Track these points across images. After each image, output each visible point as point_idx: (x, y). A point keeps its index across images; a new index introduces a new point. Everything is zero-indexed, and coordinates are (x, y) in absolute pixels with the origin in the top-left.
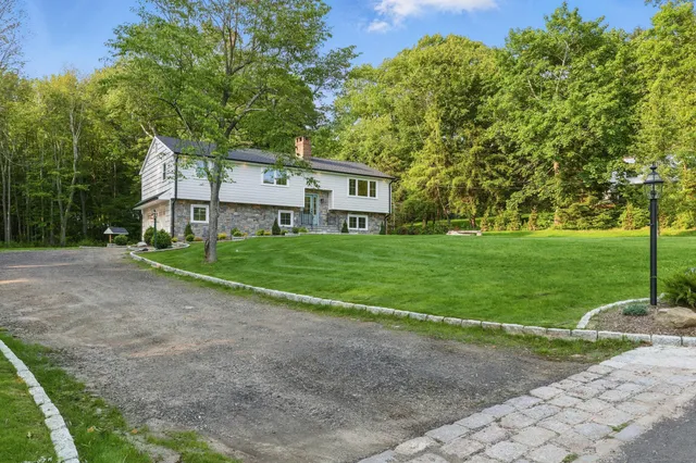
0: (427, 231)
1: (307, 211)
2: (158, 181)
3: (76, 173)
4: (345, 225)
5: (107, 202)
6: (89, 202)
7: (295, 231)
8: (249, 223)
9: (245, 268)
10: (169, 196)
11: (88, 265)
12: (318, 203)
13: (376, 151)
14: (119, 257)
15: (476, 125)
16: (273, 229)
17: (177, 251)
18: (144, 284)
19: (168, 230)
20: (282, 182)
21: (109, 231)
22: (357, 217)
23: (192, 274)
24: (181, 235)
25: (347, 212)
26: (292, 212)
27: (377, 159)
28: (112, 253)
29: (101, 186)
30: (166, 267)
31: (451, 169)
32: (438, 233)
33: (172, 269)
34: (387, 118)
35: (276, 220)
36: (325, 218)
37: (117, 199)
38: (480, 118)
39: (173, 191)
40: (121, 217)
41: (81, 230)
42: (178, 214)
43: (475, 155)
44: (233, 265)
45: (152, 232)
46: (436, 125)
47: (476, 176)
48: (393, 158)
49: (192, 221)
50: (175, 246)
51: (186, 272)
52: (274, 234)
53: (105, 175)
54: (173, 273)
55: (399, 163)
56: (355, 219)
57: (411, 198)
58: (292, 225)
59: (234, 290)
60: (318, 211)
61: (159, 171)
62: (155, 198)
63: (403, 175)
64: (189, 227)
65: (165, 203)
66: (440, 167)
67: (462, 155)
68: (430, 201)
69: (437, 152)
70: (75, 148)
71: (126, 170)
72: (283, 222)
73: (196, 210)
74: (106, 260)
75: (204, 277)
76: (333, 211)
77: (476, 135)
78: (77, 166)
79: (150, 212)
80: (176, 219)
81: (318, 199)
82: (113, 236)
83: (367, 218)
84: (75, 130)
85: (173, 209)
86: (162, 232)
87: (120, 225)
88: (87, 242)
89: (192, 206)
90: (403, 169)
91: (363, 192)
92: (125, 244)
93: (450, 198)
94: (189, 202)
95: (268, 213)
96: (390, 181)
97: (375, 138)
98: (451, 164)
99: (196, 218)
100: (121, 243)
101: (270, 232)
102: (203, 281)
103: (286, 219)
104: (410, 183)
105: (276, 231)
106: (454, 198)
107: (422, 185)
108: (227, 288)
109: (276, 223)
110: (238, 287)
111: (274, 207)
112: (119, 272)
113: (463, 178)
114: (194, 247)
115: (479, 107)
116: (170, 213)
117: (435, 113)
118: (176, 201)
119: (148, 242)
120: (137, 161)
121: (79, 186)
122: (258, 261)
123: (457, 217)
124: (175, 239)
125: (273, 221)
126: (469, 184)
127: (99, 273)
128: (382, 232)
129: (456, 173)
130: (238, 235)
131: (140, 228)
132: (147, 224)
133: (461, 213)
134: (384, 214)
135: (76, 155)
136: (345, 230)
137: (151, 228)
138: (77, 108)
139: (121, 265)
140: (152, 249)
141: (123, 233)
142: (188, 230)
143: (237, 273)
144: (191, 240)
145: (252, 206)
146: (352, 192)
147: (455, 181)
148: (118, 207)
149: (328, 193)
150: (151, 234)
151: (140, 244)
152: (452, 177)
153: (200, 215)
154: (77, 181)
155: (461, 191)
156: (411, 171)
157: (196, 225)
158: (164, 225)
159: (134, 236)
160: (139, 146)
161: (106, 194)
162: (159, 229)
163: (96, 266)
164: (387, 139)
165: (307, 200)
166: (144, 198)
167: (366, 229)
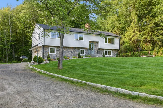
0: (132, 56)
1: (90, 49)
2: (38, 40)
3: (11, 39)
4: (104, 54)
5: (21, 48)
6: (15, 48)
7: (86, 56)
8: (70, 54)
9: (76, 72)
10: (42, 44)
11: (13, 70)
12: (94, 46)
13: (112, 28)
14: (24, 67)
15: (151, 17)
16: (78, 56)
17: (46, 64)
18: (35, 79)
19: (42, 57)
20: (81, 38)
21: (21, 58)
22: (108, 51)
23: (54, 74)
24: (46, 58)
25: (104, 49)
26: (85, 50)
27: (113, 31)
28: (22, 65)
29: (19, 43)
30: (43, 71)
31: (141, 33)
32: (136, 56)
33: (45, 72)
34: (116, 16)
35: (79, 52)
36: (96, 51)
37: (24, 47)
38: (152, 14)
39: (43, 43)
40: (25, 53)
41: (13, 57)
42: (45, 51)
43: (151, 27)
44: (70, 70)
45: (36, 57)
46: (136, 17)
47: (151, 35)
48: (119, 30)
49: (50, 53)
50: (45, 62)
51: (52, 74)
52: (79, 58)
53: (20, 40)
54: (45, 73)
55: (121, 32)
56: (107, 52)
57: (125, 44)
58: (85, 54)
59: (76, 83)
60: (94, 50)
61: (38, 36)
62: (37, 45)
63: (123, 36)
64: (49, 55)
65: (40, 47)
66: (137, 33)
67: (146, 28)
68: (133, 45)
69: (135, 27)
70: (11, 31)
71: (27, 38)
72: (81, 53)
73: (51, 49)
74: (20, 68)
75: (60, 76)
76: (99, 49)
77: (150, 20)
78: (11, 37)
79: (35, 51)
80: (44, 53)
81: (94, 45)
82: (23, 59)
83: (111, 51)
84: (11, 25)
85: (43, 49)
86: (40, 57)
87: (25, 56)
88: (15, 61)
89: (50, 48)
90: (122, 34)
91: (110, 42)
92: (27, 62)
93: (141, 44)
94: (49, 46)
95: (76, 50)
96: (119, 38)
97: (112, 23)
98: (141, 32)
99: (51, 52)
100: (25, 61)
101: (77, 57)
102: (60, 78)
103: (82, 52)
104: (126, 38)
105: (79, 56)
106: (143, 43)
107: (130, 40)
108: (72, 82)
109: (79, 53)
110: (78, 82)
111: (78, 48)
112: (24, 73)
113: (146, 36)
114: (51, 63)
115: (152, 10)
116: (42, 51)
117: (135, 13)
118: (44, 46)
119: (35, 61)
120: (30, 34)
121: (12, 43)
122: (80, 68)
123: (144, 51)
124: (44, 60)
125: (78, 53)
126: (149, 38)
127: (17, 74)
128: (117, 57)
129: (143, 35)
130: (66, 58)
131: (31, 56)
132: (34, 55)
133: (146, 49)
134: (117, 50)
135: (11, 33)
136: (104, 56)
137: (36, 56)
138: (11, 17)
139: (25, 70)
140: (36, 64)
141: (26, 58)
142: (49, 57)
143: (74, 74)
144: (50, 60)
145: (71, 47)
146: (106, 42)
147: (143, 37)
148: (24, 50)
149: (97, 42)
150: (36, 58)
151: (32, 62)
152: (142, 36)
153: (52, 51)
154: (11, 42)
155: (145, 41)
156: (126, 34)
157: (51, 55)
158: (40, 55)
159: (30, 59)
160: (31, 29)
161: (21, 46)
162: (38, 56)
163: (16, 71)
164: (116, 24)
165: (90, 45)
166: (33, 46)
167: (111, 55)
